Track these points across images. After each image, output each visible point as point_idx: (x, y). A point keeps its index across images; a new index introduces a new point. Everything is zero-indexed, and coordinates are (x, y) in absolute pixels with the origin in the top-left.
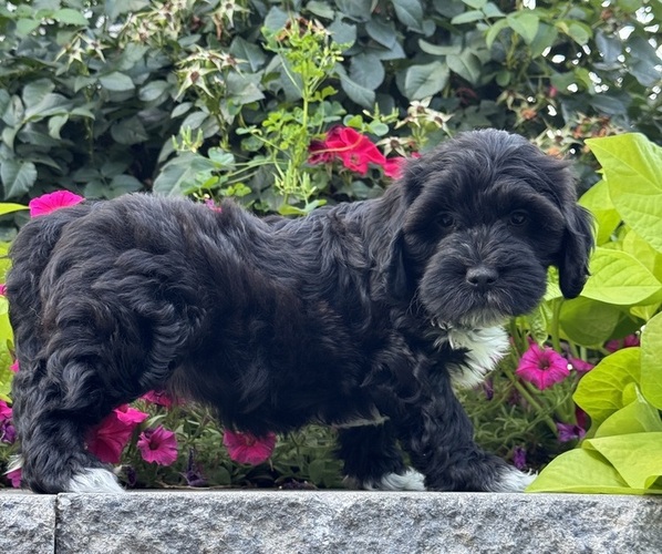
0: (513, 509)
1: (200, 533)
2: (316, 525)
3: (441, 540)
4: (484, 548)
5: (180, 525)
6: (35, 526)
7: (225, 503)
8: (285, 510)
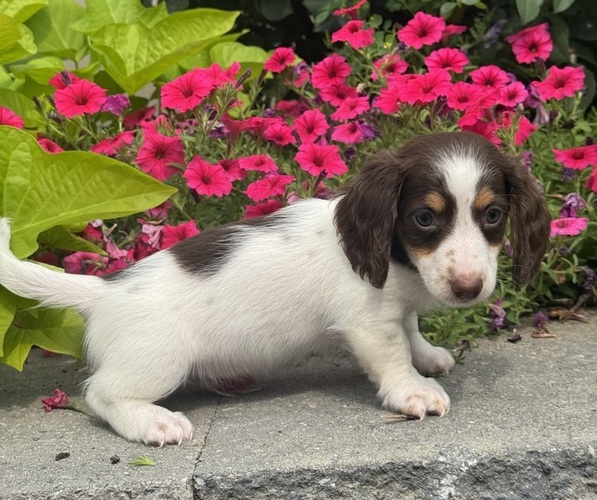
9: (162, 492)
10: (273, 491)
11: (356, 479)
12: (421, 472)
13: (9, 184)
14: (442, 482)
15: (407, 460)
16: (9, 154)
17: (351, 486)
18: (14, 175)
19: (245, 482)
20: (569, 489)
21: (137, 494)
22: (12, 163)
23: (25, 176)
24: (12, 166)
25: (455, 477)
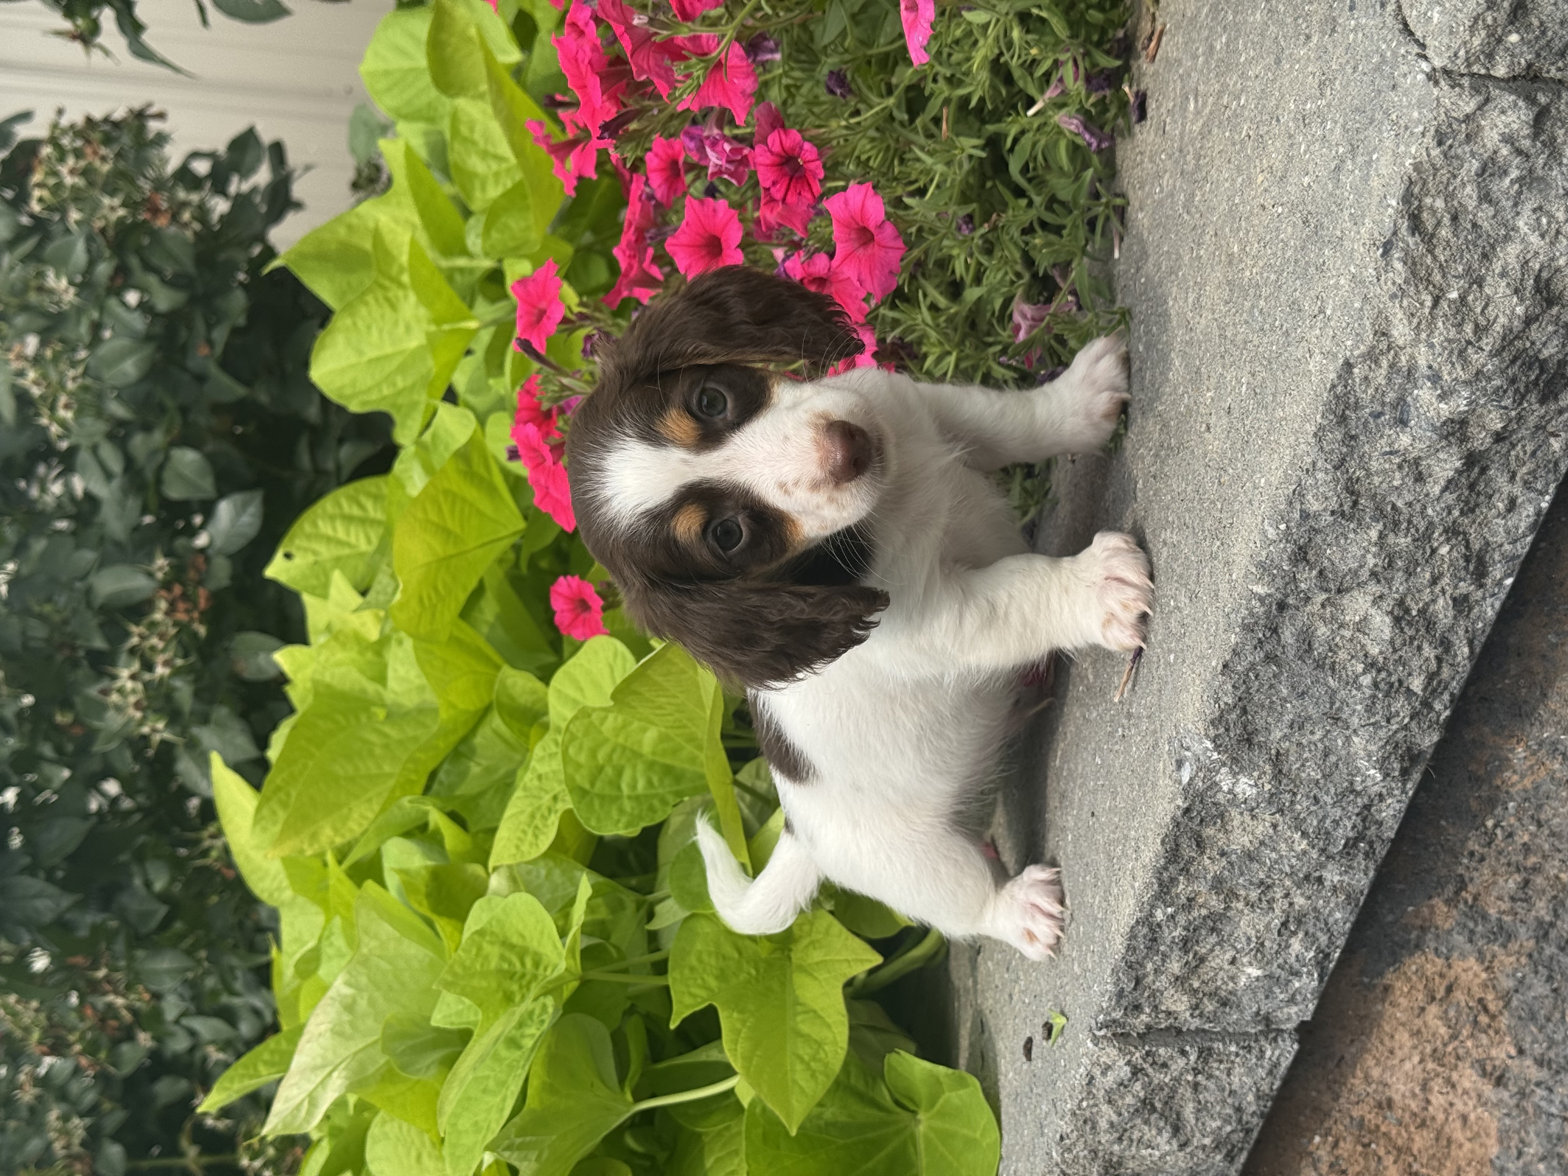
0: (1305, 515)
1: (1195, 914)
2: (1230, 791)
3: (1322, 631)
4: (1364, 574)
5: (1175, 934)
6: (1127, 1069)
7: (1156, 886)
8: (1191, 819)
9: (1097, 1072)
10: (1150, 966)
11: (1173, 881)
12: (1198, 806)
13: (654, 753)
14: (1225, 788)
15: (1168, 819)
16: (607, 740)
17: (1181, 887)
18: (640, 742)
19: (1120, 994)
20: (1319, 633)
21: (1090, 1093)
22: (621, 740)
23: (644, 730)
24: (626, 740)
25: (1224, 770)
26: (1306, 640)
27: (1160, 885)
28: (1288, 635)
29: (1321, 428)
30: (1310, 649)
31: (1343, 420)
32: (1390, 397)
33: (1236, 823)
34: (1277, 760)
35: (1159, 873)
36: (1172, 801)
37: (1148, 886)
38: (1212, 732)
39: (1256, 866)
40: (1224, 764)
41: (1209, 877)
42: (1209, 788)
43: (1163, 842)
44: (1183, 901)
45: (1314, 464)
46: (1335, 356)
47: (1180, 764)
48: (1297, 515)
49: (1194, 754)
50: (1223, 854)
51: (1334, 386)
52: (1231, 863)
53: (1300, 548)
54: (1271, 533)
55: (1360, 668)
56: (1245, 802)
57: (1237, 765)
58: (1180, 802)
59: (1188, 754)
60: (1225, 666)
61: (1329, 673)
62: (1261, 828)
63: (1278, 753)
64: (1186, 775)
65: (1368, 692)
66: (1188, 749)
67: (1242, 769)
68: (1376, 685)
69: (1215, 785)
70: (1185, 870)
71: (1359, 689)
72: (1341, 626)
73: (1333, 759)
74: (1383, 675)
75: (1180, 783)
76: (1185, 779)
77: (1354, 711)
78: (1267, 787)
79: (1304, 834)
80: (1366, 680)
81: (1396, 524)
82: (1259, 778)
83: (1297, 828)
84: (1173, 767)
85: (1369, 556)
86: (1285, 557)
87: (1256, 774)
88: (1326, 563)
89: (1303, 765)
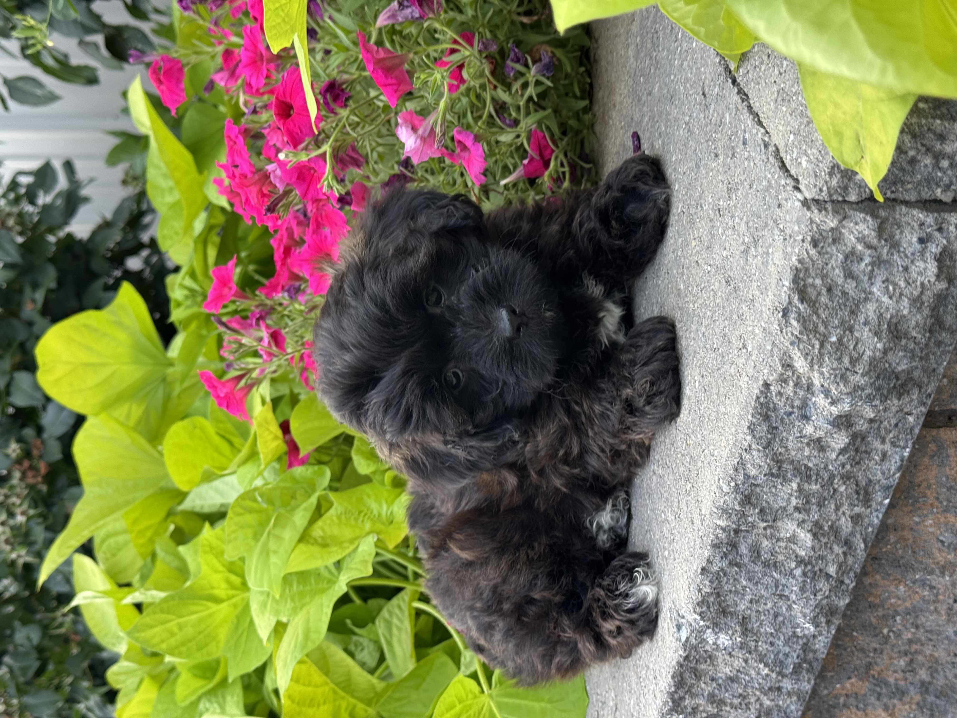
0: (747, 477)
2: (714, 644)
3: (766, 544)
4: (791, 509)
8: (690, 661)
26: (756, 551)
27: (673, 702)
28: (744, 549)
29: (752, 423)
30: (759, 555)
31: (766, 418)
32: (797, 403)
33: (720, 660)
34: (744, 621)
35: (671, 695)
36: (676, 651)
37: (665, 703)
38: (698, 610)
39: (735, 685)
40: (708, 627)
41: (705, 694)
42: (701, 643)
43: (673, 677)
44: (689, 710)
45: (750, 446)
46: (757, 378)
47: (679, 627)
48: (741, 477)
49: (688, 621)
50: (713, 679)
51: (758, 398)
52: (719, 685)
53: (746, 496)
54: (725, 488)
55: (793, 565)
56: (725, 649)
57: (716, 626)
58: (681, 652)
59: (683, 620)
60: (703, 569)
61: (773, 569)
62: (737, 662)
63: (744, 618)
64: (684, 634)
65: (800, 579)
66: (683, 617)
67: (721, 630)
68: (804, 574)
69: (704, 641)
70: (689, 691)
71: (794, 577)
72: (778, 540)
73: (781, 619)
74: (809, 567)
75: (680, 641)
76: (683, 639)
77: (792, 591)
78: (739, 639)
79: (766, 665)
80: (798, 572)
81: (809, 477)
82: (733, 634)
83: (761, 661)
84: (675, 630)
85: (793, 498)
86: (736, 503)
87: (730, 632)
88: (764, 504)
89: (761, 624)
